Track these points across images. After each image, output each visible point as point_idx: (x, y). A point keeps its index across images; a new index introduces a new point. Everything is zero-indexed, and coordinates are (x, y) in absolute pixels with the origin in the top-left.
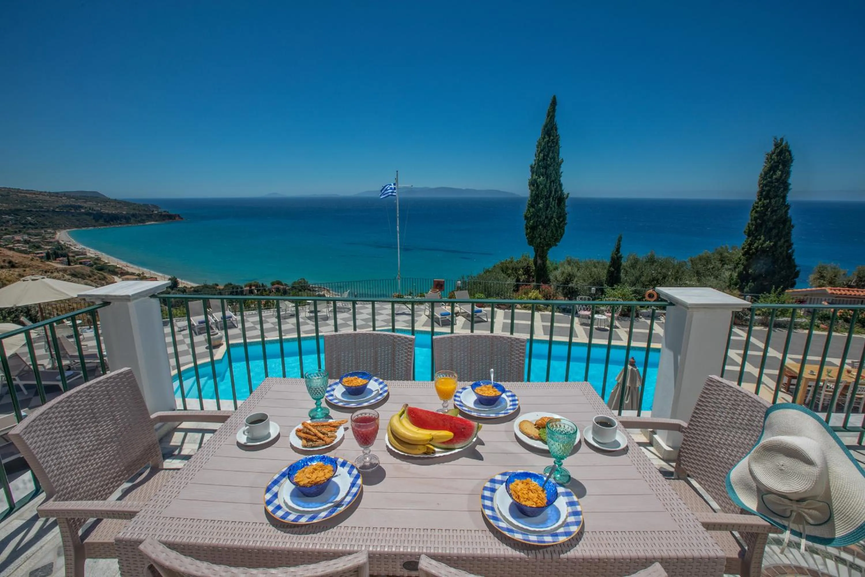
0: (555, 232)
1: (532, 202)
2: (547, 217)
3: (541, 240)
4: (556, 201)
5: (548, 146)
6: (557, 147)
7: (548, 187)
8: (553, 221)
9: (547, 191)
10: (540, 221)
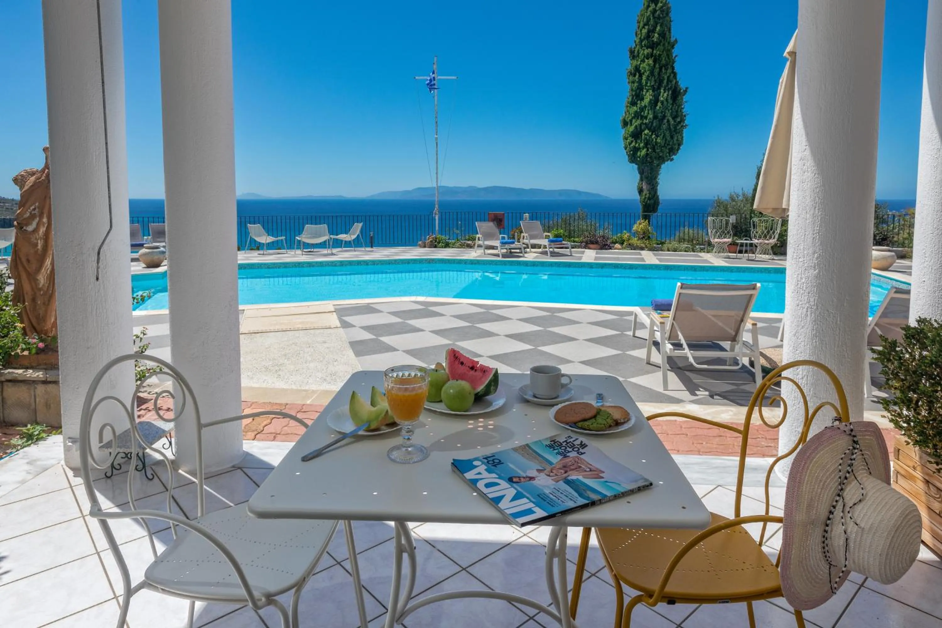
0: (668, 138)
1: (633, 98)
2: (655, 117)
3: (648, 150)
4: (670, 92)
5: (654, 18)
6: (667, 18)
7: (656, 74)
8: (665, 121)
9: (655, 81)
10: (646, 124)
